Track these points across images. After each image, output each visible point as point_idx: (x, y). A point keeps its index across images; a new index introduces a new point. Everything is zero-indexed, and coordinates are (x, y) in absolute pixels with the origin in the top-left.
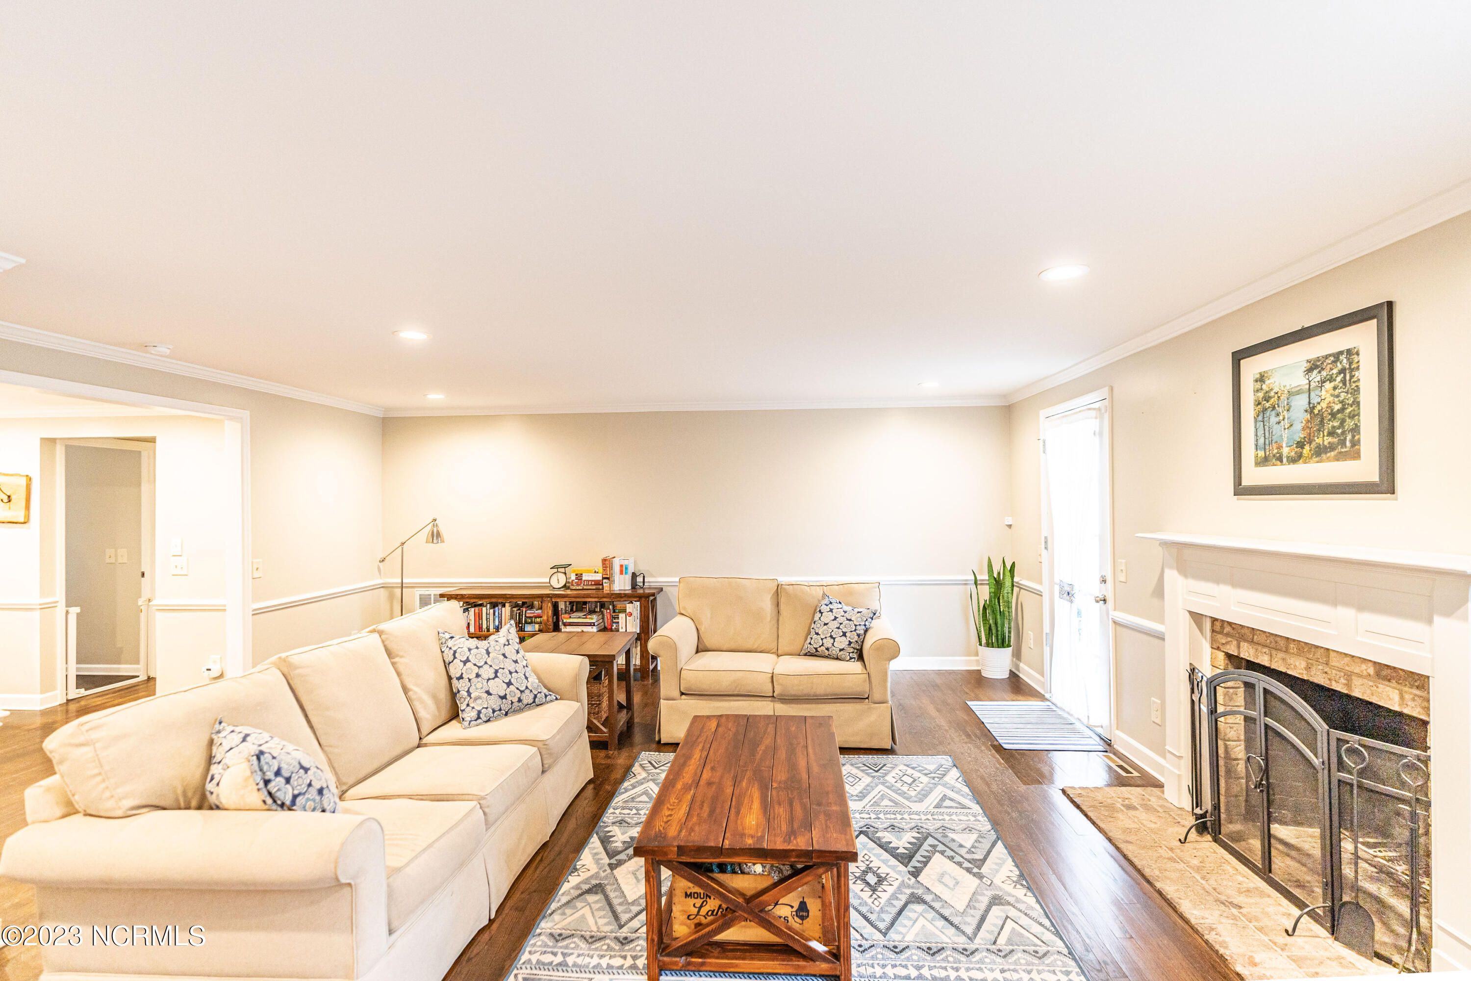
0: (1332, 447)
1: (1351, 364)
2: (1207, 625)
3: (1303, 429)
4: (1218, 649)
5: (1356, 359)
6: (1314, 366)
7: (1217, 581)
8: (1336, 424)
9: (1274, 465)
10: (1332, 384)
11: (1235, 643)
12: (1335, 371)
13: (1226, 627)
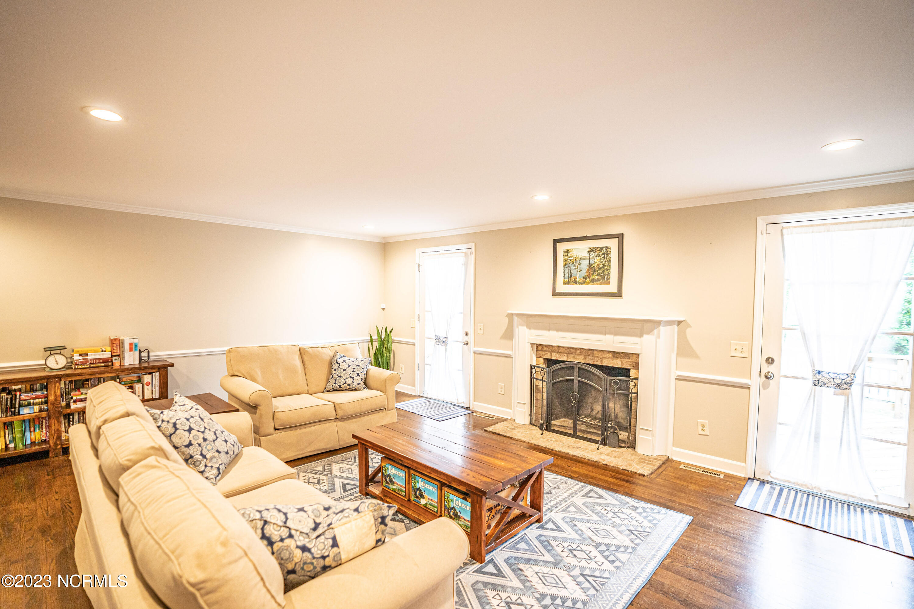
1: (607, 252)
2: (535, 347)
3: (587, 272)
4: (540, 357)
5: (609, 250)
6: (591, 250)
7: (549, 330)
8: (601, 272)
9: (572, 285)
10: (600, 258)
11: (549, 354)
12: (601, 253)
13: (544, 347)
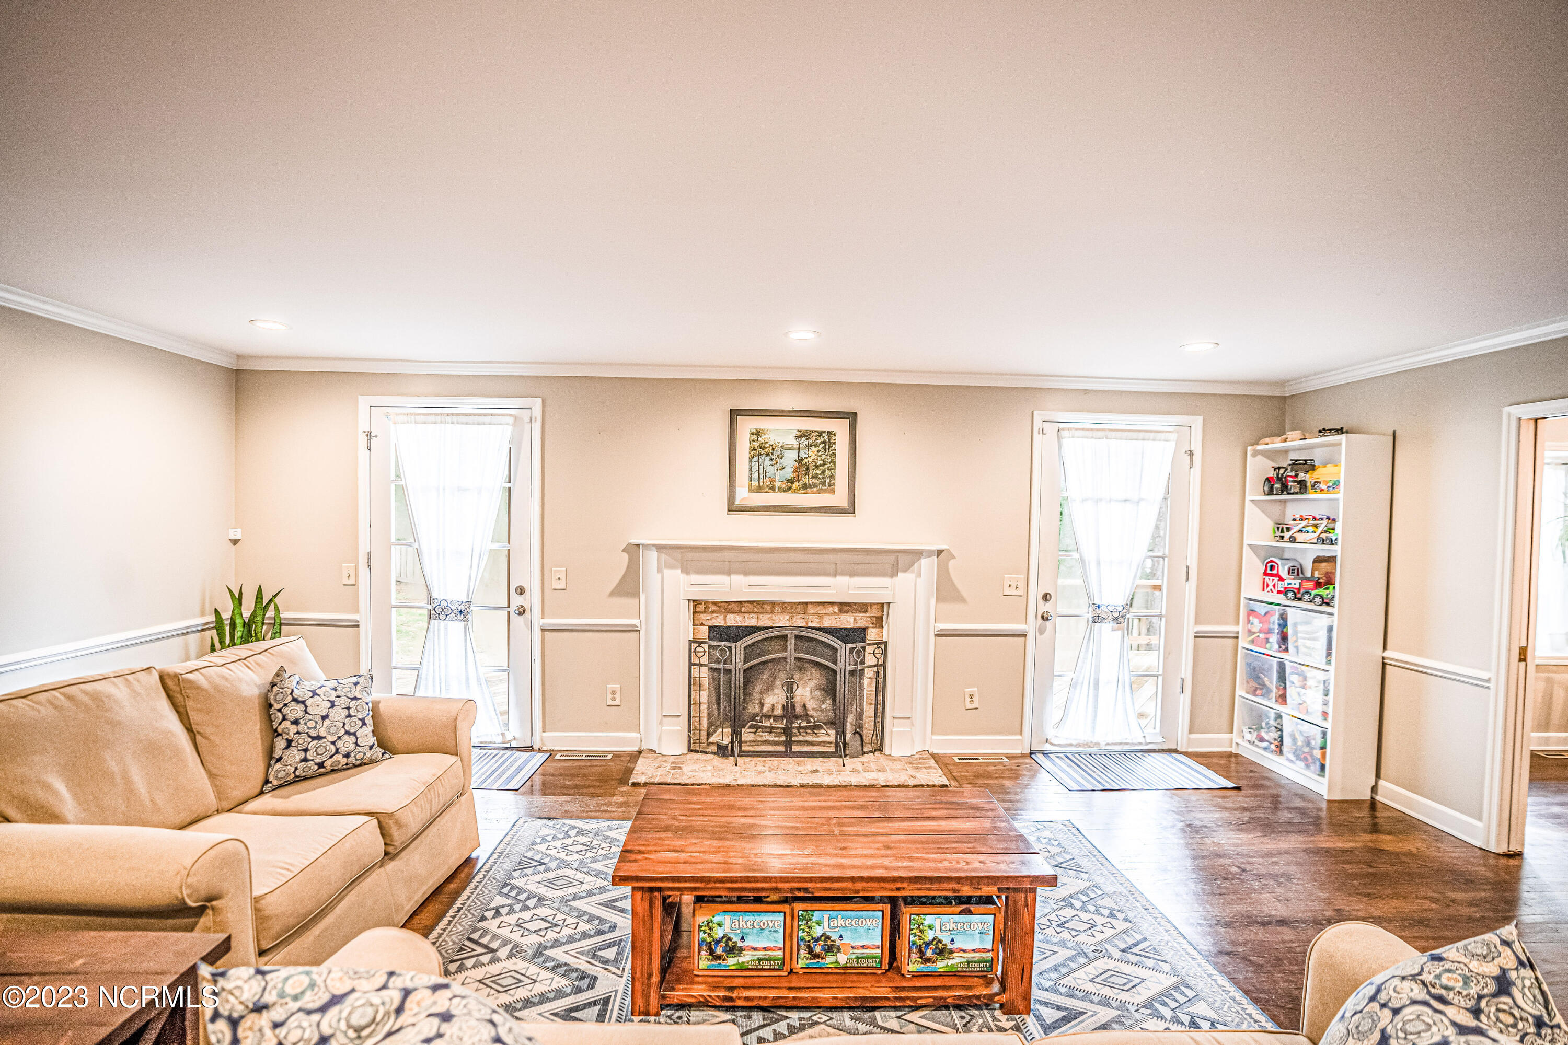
0: (815, 486)
1: (830, 440)
3: (793, 472)
4: (701, 624)
5: (834, 438)
6: (802, 435)
7: (729, 573)
8: (819, 472)
9: (767, 492)
10: (817, 449)
12: (819, 441)
13: (710, 605)
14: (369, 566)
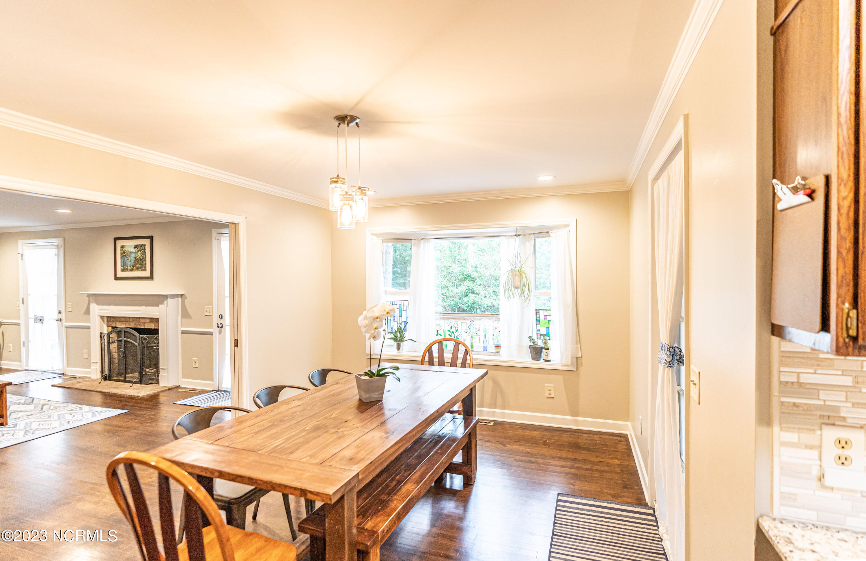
0: (140, 268)
1: (144, 248)
2: (106, 319)
3: (134, 262)
4: (109, 326)
5: (146, 247)
6: (136, 247)
7: (110, 305)
8: (141, 262)
9: (125, 271)
10: (140, 252)
11: (115, 323)
12: (141, 249)
13: (112, 318)
14: (23, 303)
